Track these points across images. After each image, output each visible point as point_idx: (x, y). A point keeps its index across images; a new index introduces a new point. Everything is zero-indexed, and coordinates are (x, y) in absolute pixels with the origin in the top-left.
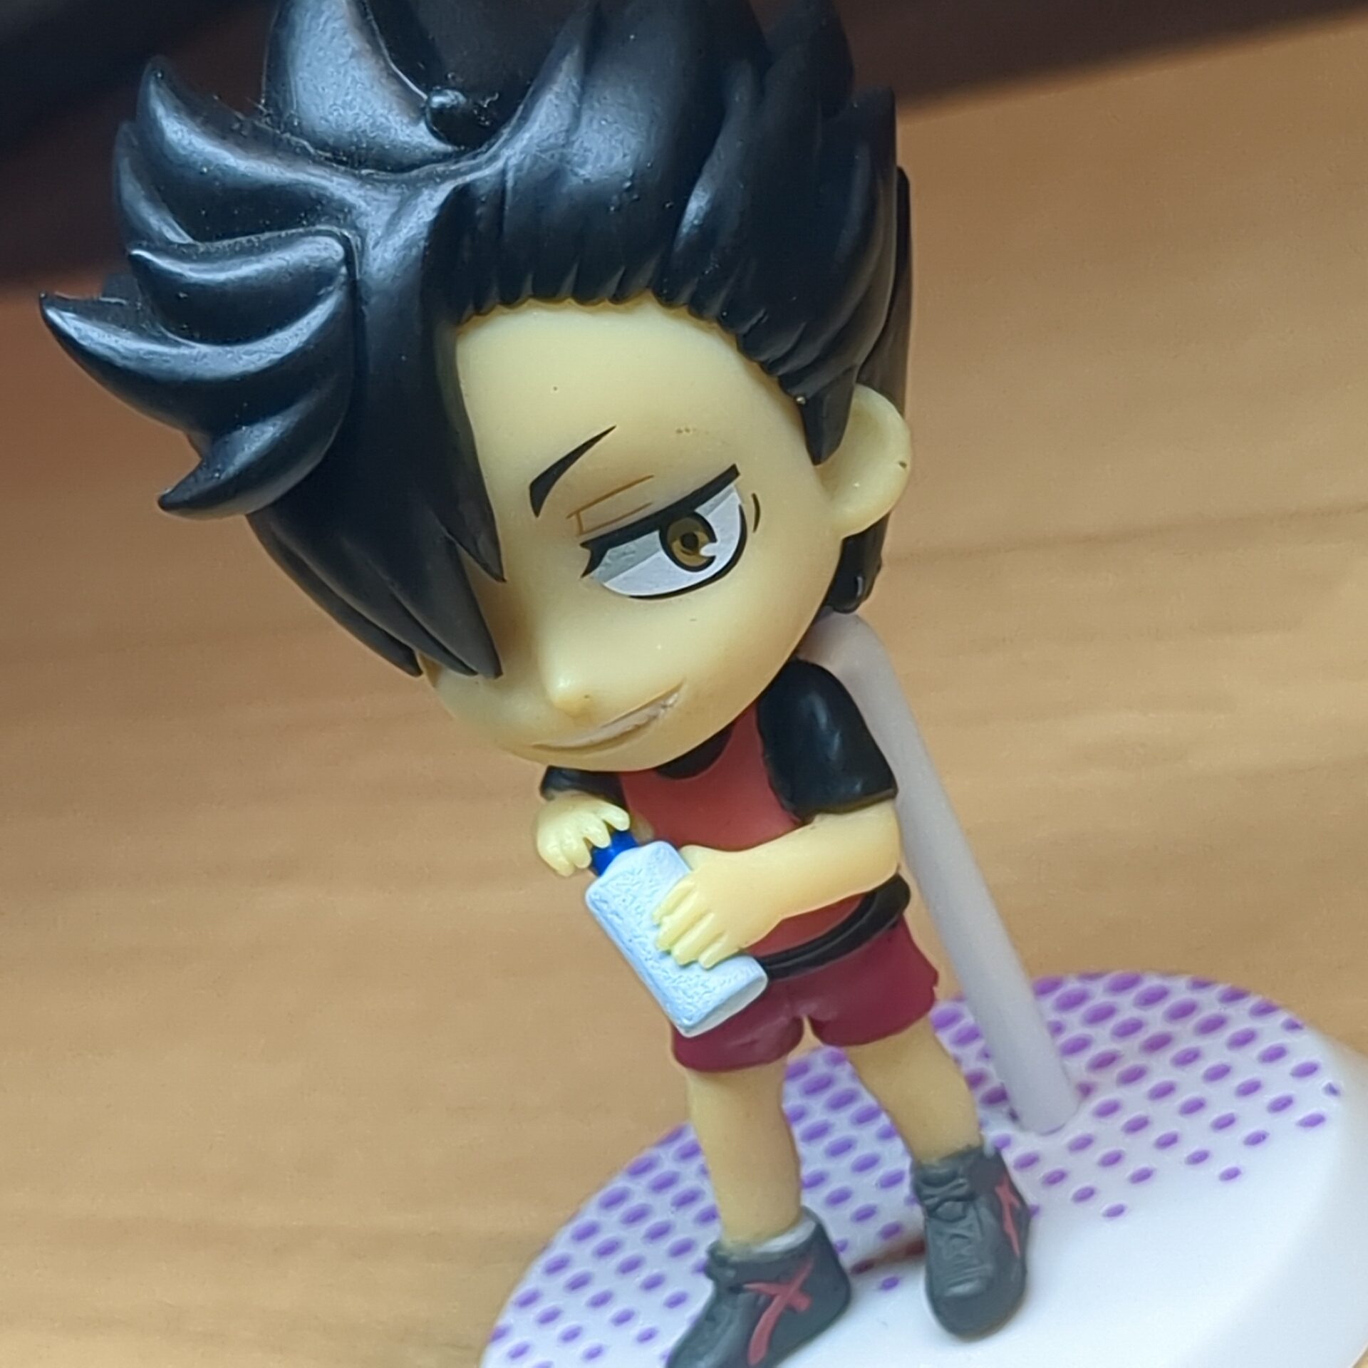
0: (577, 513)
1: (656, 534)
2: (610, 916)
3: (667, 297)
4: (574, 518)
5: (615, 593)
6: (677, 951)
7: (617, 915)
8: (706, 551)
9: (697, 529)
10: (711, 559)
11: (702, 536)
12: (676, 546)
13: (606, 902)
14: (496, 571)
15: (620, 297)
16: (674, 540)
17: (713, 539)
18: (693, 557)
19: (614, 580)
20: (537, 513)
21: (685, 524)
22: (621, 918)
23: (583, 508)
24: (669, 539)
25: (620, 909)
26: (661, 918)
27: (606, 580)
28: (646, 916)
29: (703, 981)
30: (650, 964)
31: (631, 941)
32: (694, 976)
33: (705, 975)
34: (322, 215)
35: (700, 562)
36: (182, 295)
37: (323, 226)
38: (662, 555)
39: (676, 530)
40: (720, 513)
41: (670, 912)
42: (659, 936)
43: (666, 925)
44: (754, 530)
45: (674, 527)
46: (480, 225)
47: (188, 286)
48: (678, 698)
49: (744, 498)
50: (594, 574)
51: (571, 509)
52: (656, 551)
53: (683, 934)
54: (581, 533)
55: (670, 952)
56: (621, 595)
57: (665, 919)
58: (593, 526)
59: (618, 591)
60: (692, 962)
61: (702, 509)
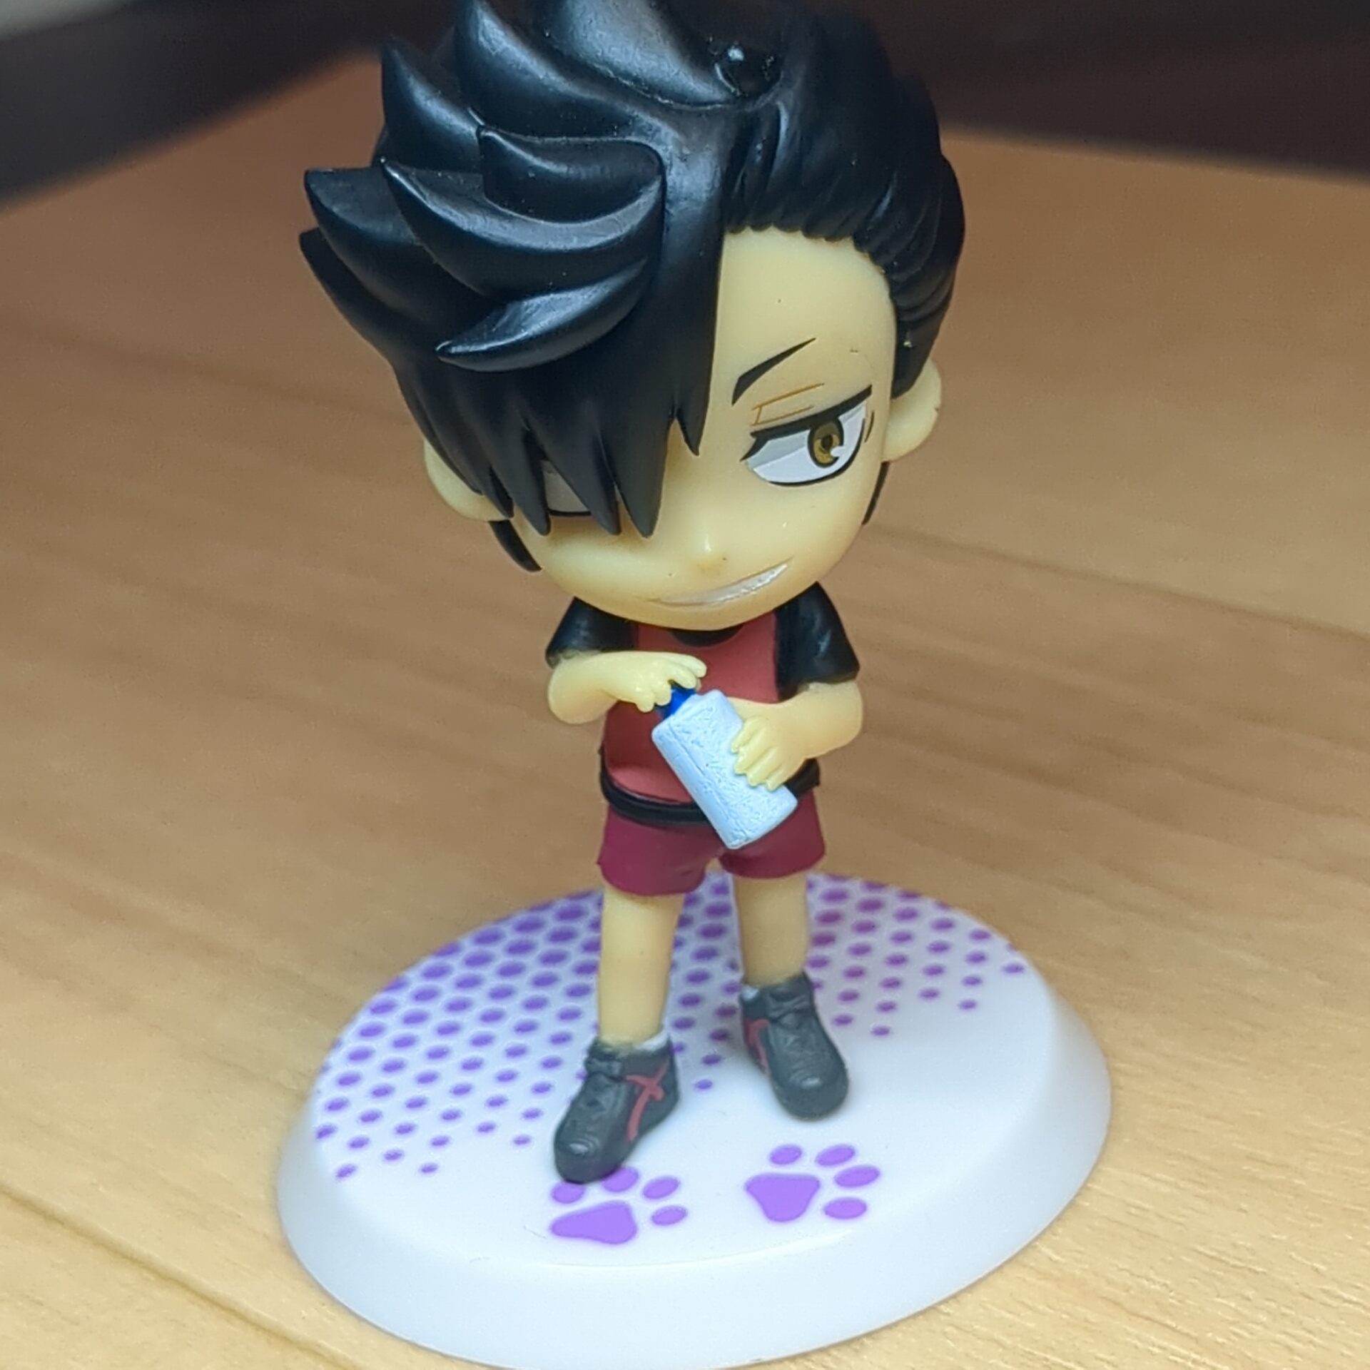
0: (761, 406)
1: (807, 432)
2: (689, 745)
3: (860, 244)
4: (757, 410)
5: (758, 476)
6: (750, 775)
7: (698, 743)
8: (835, 452)
9: (835, 434)
10: (836, 459)
11: (836, 438)
12: (818, 443)
13: (688, 733)
14: (693, 445)
15: (832, 237)
16: (818, 438)
17: (841, 443)
18: (825, 455)
19: (763, 467)
20: (734, 402)
21: (830, 426)
22: (702, 746)
23: (766, 403)
24: (815, 437)
25: (702, 739)
26: (738, 748)
27: (756, 466)
28: (724, 746)
29: (769, 801)
30: (722, 785)
31: (707, 765)
32: (761, 796)
33: (770, 796)
34: (632, 130)
35: (829, 460)
36: (531, 175)
37: (633, 139)
38: (805, 449)
39: (822, 431)
40: (852, 423)
41: (745, 743)
42: (736, 761)
43: (743, 755)
44: (866, 440)
45: (821, 429)
46: (759, 158)
47: (534, 168)
48: (785, 569)
49: (867, 415)
50: (749, 460)
51: (758, 403)
52: (802, 446)
53: (754, 764)
54: (756, 423)
55: (744, 775)
56: (764, 480)
57: (742, 749)
58: (765, 419)
59: (763, 476)
60: (761, 784)
61: (841, 418)
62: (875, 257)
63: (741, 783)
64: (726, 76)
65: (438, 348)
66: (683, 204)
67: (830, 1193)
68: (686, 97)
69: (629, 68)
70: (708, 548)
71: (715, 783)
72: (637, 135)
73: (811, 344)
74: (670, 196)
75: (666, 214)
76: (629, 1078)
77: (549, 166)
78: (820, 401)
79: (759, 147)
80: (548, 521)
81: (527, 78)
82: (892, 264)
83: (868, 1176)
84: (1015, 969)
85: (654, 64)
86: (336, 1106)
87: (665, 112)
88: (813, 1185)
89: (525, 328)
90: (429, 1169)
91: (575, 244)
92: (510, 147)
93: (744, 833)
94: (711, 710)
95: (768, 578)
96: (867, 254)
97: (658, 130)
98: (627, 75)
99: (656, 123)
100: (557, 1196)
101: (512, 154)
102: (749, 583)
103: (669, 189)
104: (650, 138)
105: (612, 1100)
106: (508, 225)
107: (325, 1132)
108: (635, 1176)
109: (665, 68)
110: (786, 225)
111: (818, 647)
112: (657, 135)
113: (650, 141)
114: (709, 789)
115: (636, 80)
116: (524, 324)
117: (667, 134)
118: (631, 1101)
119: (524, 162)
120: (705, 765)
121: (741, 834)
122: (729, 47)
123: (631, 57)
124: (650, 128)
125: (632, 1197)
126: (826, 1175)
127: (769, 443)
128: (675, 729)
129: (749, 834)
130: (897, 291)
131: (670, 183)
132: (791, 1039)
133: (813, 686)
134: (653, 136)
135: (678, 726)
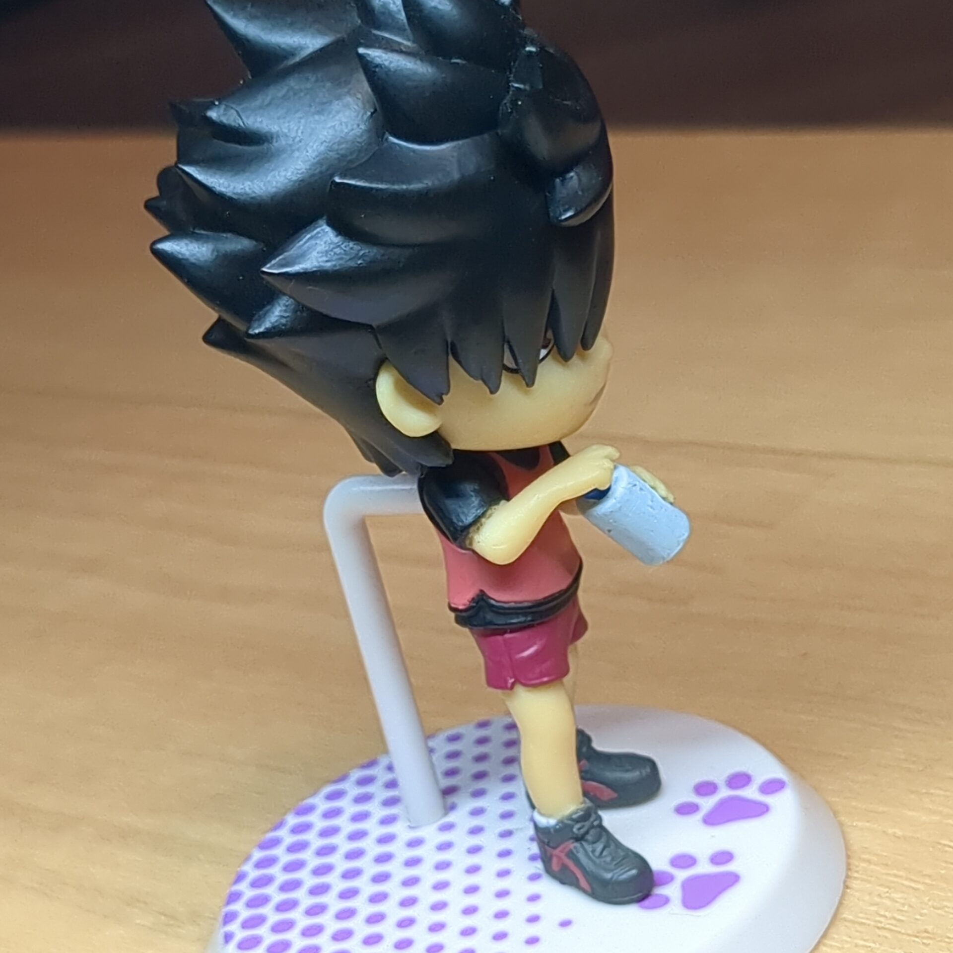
108: (660, 871)
125: (684, 874)
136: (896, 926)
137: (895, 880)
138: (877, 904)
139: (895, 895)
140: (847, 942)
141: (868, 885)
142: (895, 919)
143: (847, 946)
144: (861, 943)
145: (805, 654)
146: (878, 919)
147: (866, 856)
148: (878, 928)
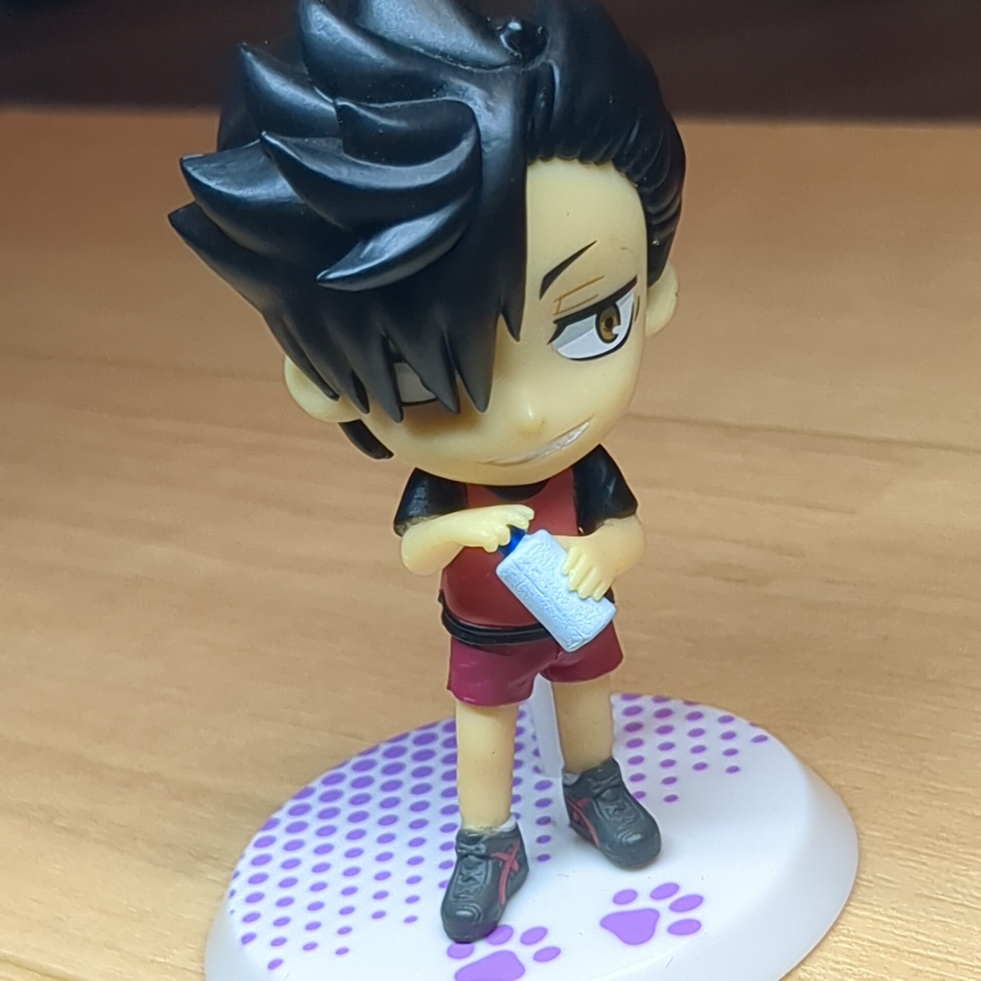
0: (560, 299)
1: (594, 317)
2: (530, 573)
3: (618, 166)
4: (558, 302)
5: (561, 355)
6: (581, 590)
8: (615, 330)
9: (614, 316)
10: (616, 336)
11: (615, 319)
12: (603, 325)
13: (528, 563)
14: (515, 333)
15: (600, 162)
16: (602, 321)
17: (619, 323)
18: (608, 333)
19: (564, 347)
20: (541, 297)
21: (610, 311)
22: (540, 573)
23: (565, 296)
24: (601, 319)
25: (540, 567)
26: (568, 571)
27: (559, 347)
28: (557, 570)
29: (597, 609)
30: (559, 601)
31: (546, 587)
32: (590, 605)
33: (596, 605)
34: (447, 91)
35: (611, 338)
36: (381, 131)
37: (448, 98)
38: (594, 330)
39: (606, 313)
40: (625, 306)
41: (573, 566)
42: (568, 581)
43: (573, 575)
44: (635, 320)
45: (605, 312)
46: (543, 104)
47: (382, 126)
48: (588, 426)
49: (635, 299)
50: (554, 342)
51: (558, 296)
52: (591, 328)
53: (582, 580)
54: (557, 313)
55: (576, 591)
56: (565, 357)
57: (571, 571)
58: (564, 309)
59: (565, 354)
60: (589, 597)
61: (618, 303)
62: (629, 176)
63: (574, 598)
64: (510, 44)
65: (319, 277)
66: (494, 144)
67: (668, 918)
68: (482, 63)
69: (437, 46)
70: (531, 414)
71: (553, 600)
72: (450, 95)
73: (594, 245)
74: (483, 138)
75: (483, 153)
76: (493, 855)
77: (393, 123)
78: (603, 292)
79: (541, 96)
80: (401, 412)
81: (363, 59)
82: (643, 180)
83: (695, 901)
84: (760, 739)
85: (454, 40)
86: (251, 918)
87: (469, 77)
88: (653, 916)
89: (388, 252)
90: (342, 951)
91: (419, 181)
92: (362, 112)
93: (581, 635)
94: (543, 544)
95: (576, 434)
96: (623, 174)
97: (467, 89)
98: (435, 51)
99: (464, 84)
100: (451, 954)
101: (365, 117)
102: (561, 441)
103: (482, 133)
104: (461, 97)
105: (482, 874)
106: (366, 172)
107: (248, 939)
108: (510, 931)
109: (464, 42)
110: (566, 155)
111: (607, 491)
112: (466, 94)
113: (462, 98)
114: (549, 605)
115: (444, 54)
116: (386, 249)
117: (473, 92)
118: (497, 872)
119: (373, 122)
120: (544, 587)
121: (579, 637)
122: (510, 21)
123: (436, 36)
124: (460, 88)
125: (513, 945)
126: (662, 906)
127: (568, 328)
128: (517, 562)
129: (585, 636)
130: (647, 200)
131: (482, 129)
132: (612, 808)
133: (607, 521)
134: (463, 95)
135: (520, 559)
136: (973, 903)
137: (972, 858)
138: (953, 881)
139: (972, 873)
140: (922, 917)
141: (946, 863)
142: (972, 896)
143: (923, 921)
144: (936, 918)
145: (886, 638)
146: (955, 895)
147: (945, 835)
148: (955, 904)
